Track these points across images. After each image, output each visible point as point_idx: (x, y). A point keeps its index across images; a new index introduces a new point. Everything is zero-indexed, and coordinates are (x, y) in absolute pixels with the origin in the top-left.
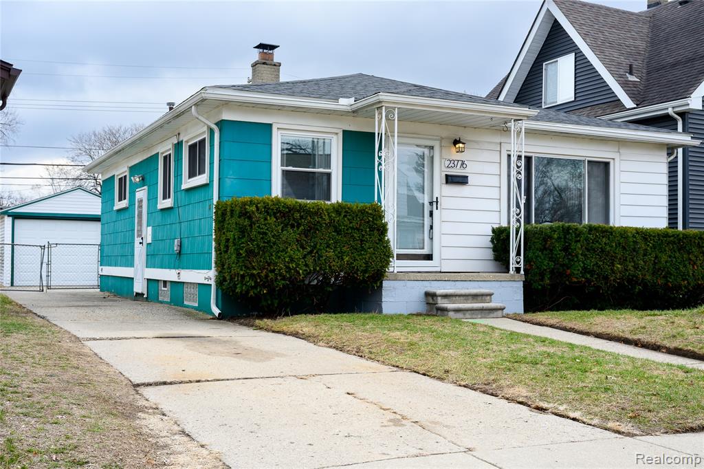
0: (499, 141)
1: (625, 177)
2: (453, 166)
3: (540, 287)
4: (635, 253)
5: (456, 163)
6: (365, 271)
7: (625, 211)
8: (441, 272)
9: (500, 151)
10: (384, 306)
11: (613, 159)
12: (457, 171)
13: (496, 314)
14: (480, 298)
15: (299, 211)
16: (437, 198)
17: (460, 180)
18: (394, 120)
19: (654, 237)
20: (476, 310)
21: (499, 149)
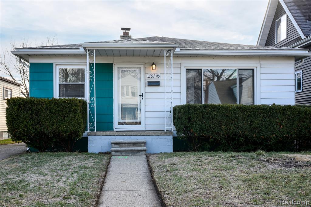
0: (180, 63)
1: (264, 76)
2: (151, 77)
3: (180, 139)
4: (236, 119)
5: (153, 75)
6: (66, 132)
7: (263, 95)
8: (145, 131)
9: (181, 68)
10: (89, 148)
11: (256, 67)
12: (154, 79)
13: (141, 153)
14: (137, 145)
15: (31, 103)
16: (143, 93)
17: (156, 84)
18: (94, 56)
19: (250, 109)
20: (128, 151)
21: (180, 67)
